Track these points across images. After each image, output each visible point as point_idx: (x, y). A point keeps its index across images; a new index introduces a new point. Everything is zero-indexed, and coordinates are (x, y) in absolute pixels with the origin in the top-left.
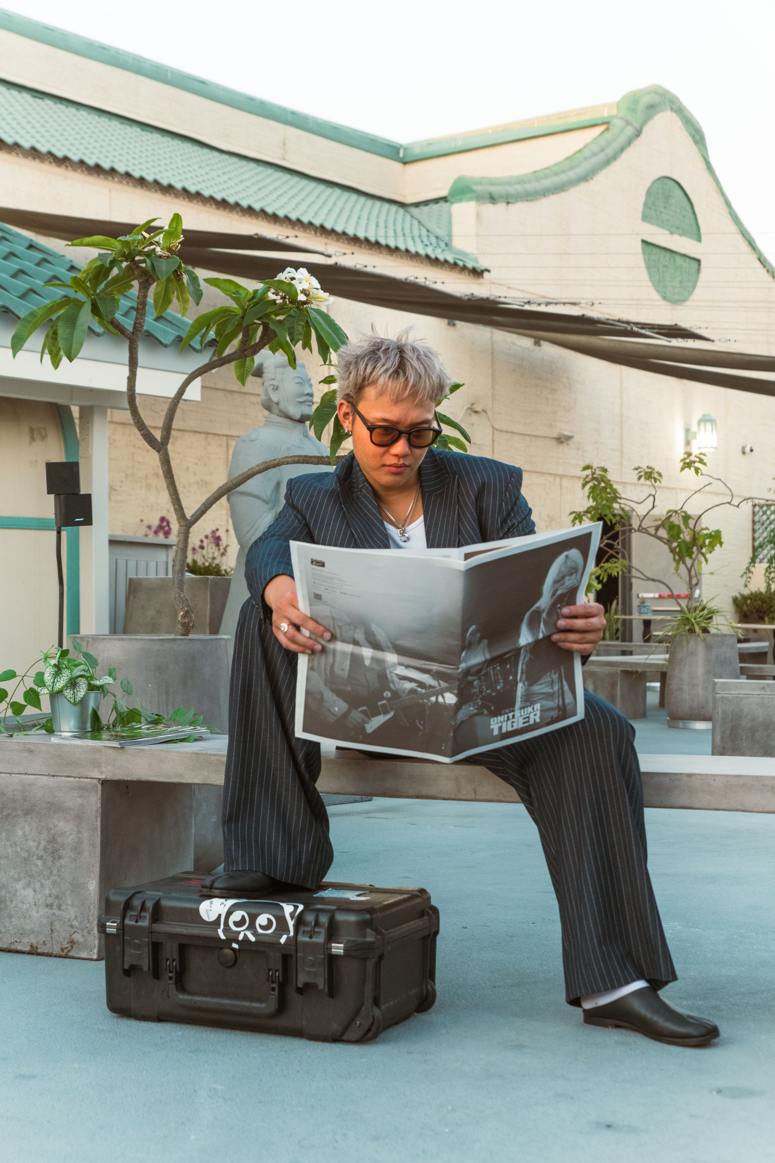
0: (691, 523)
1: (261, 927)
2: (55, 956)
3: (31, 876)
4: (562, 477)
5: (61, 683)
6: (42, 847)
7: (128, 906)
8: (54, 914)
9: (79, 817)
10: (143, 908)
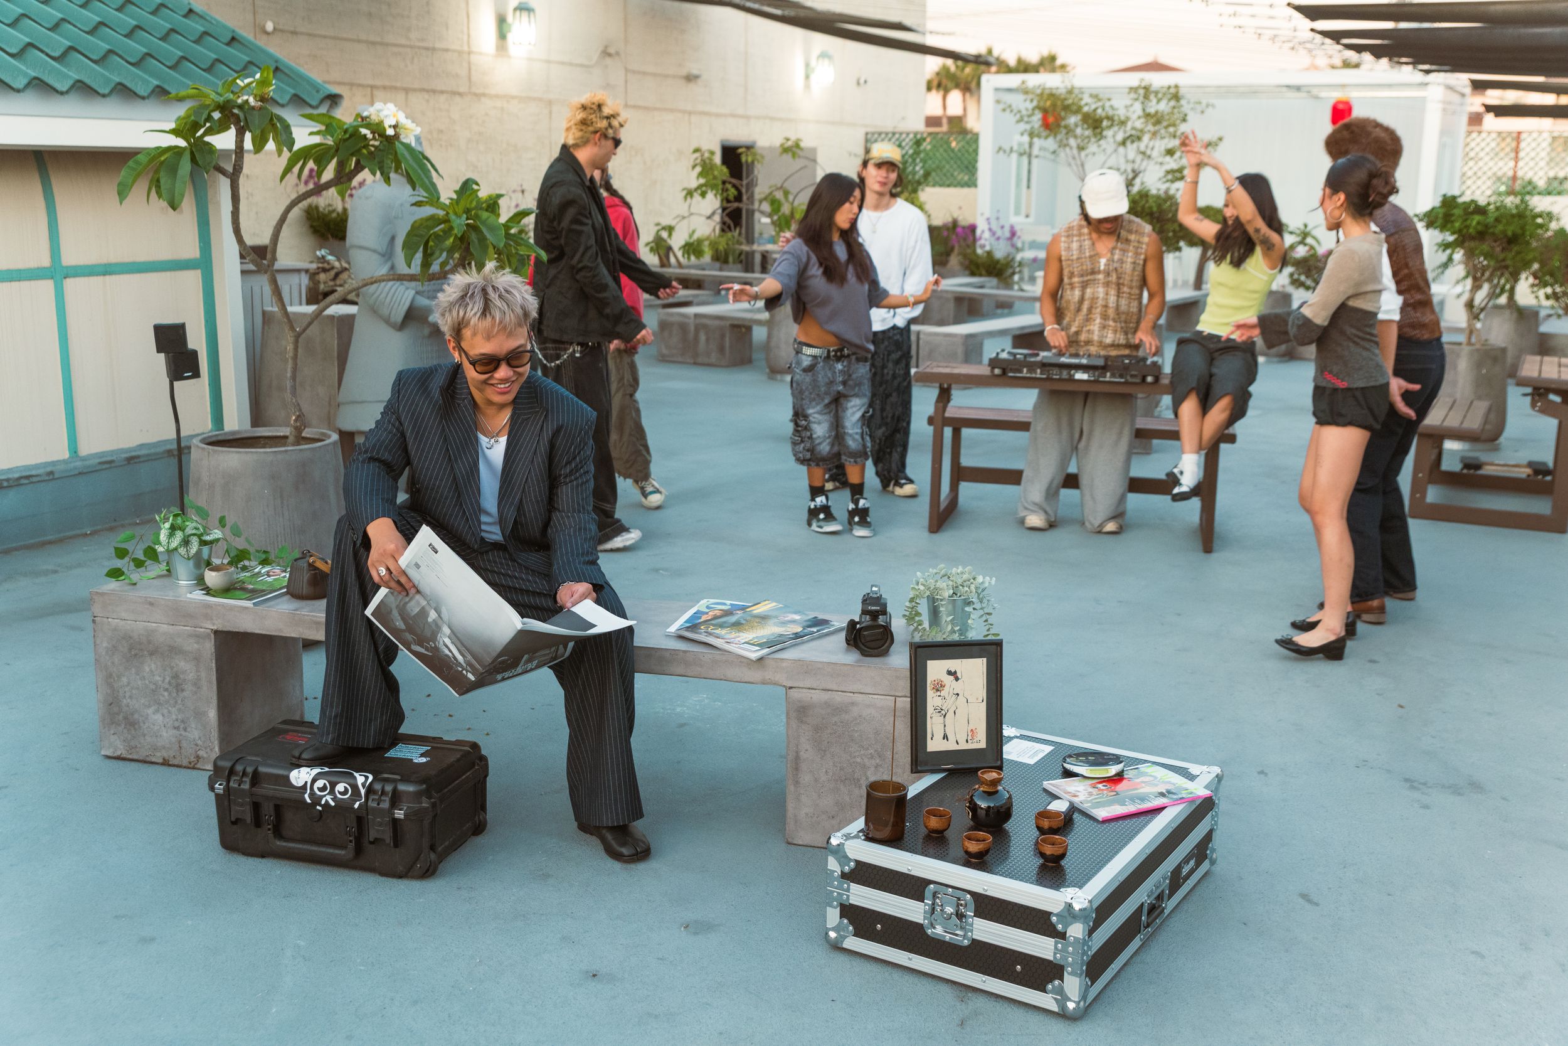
0: (791, 198)
1: (340, 793)
2: (185, 767)
3: (159, 704)
4: (690, 113)
5: (175, 543)
6: (167, 681)
7: (232, 772)
8: (181, 735)
9: (197, 659)
10: (244, 774)
